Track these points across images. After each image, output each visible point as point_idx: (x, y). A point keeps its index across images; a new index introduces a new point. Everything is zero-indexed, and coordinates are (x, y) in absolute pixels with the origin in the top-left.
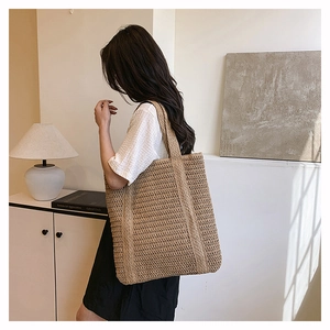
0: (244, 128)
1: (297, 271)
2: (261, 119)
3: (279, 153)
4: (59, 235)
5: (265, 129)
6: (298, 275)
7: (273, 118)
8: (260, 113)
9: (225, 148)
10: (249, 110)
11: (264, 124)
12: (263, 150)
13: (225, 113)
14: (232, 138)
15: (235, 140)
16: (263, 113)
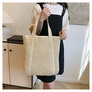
1: (85, 59)
2: (76, 11)
5: (77, 15)
6: (85, 60)
7: (80, 11)
8: (75, 9)
10: (72, 8)
11: (76, 13)
12: (76, 22)
16: (76, 9)
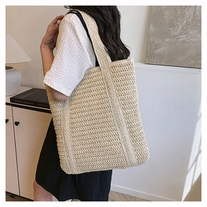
0: (167, 40)
2: (181, 34)
3: (193, 62)
4: (17, 124)
5: (184, 42)
7: (191, 33)
8: (180, 28)
9: (150, 57)
10: (172, 25)
11: (183, 38)
12: (180, 59)
13: (152, 28)
14: (156, 49)
15: (158, 51)
16: (182, 29)
